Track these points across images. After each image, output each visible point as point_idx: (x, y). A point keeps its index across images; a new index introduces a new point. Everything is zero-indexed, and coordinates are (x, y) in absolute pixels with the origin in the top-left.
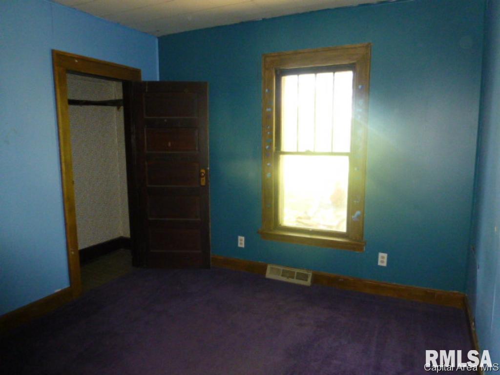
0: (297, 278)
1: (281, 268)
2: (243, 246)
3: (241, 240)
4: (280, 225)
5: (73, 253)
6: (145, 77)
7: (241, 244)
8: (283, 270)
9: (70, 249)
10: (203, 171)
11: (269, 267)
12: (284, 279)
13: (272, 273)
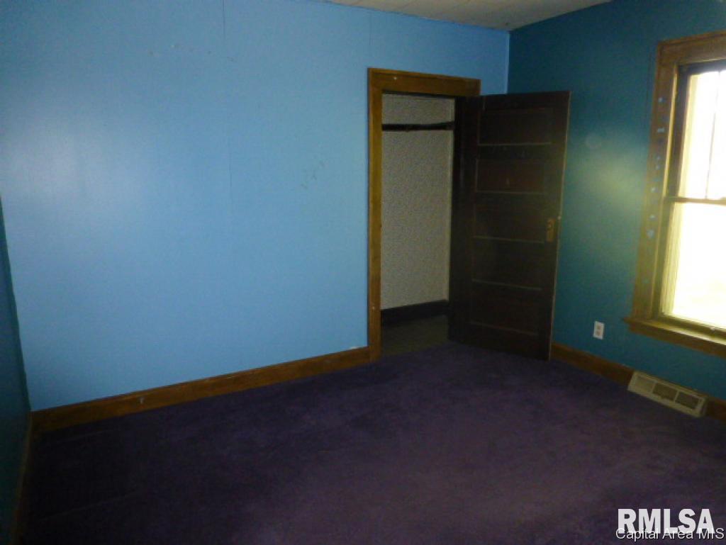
0: (678, 402)
1: (656, 381)
2: (601, 337)
3: (599, 328)
4: (662, 314)
5: (373, 308)
6: (485, 90)
7: (598, 333)
8: (657, 384)
9: (371, 303)
10: (550, 220)
11: (636, 375)
12: (656, 398)
13: (639, 385)
